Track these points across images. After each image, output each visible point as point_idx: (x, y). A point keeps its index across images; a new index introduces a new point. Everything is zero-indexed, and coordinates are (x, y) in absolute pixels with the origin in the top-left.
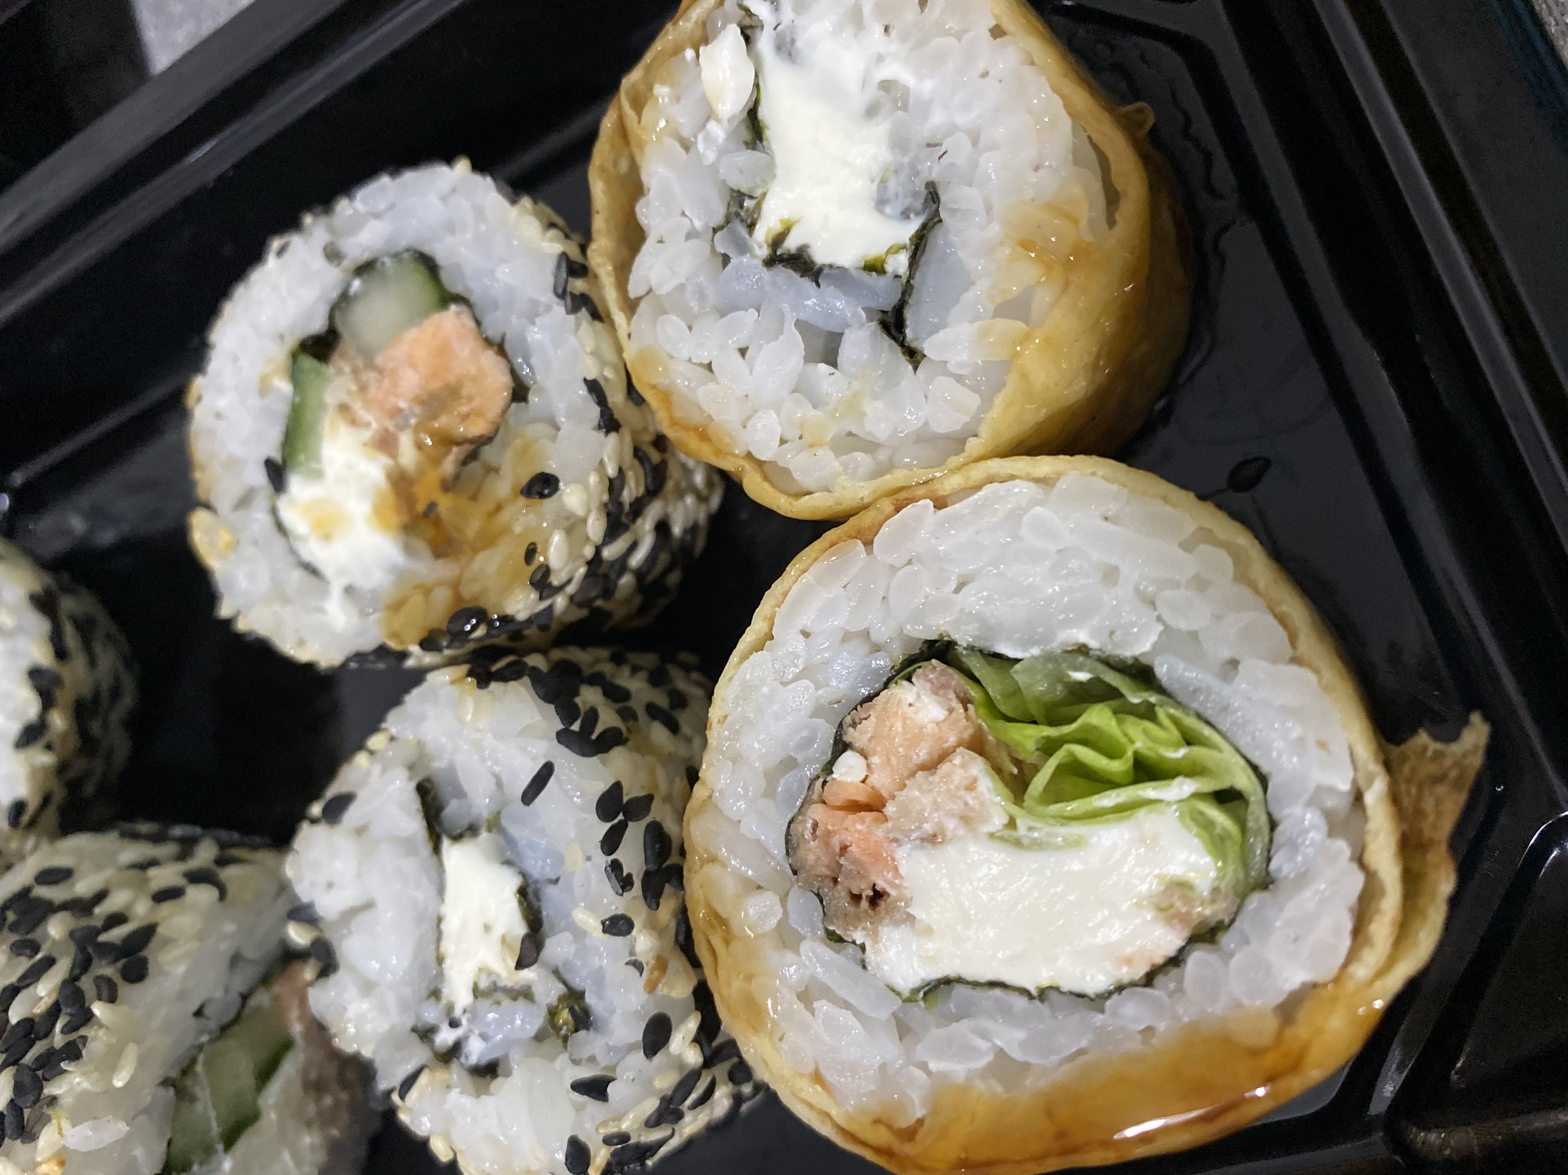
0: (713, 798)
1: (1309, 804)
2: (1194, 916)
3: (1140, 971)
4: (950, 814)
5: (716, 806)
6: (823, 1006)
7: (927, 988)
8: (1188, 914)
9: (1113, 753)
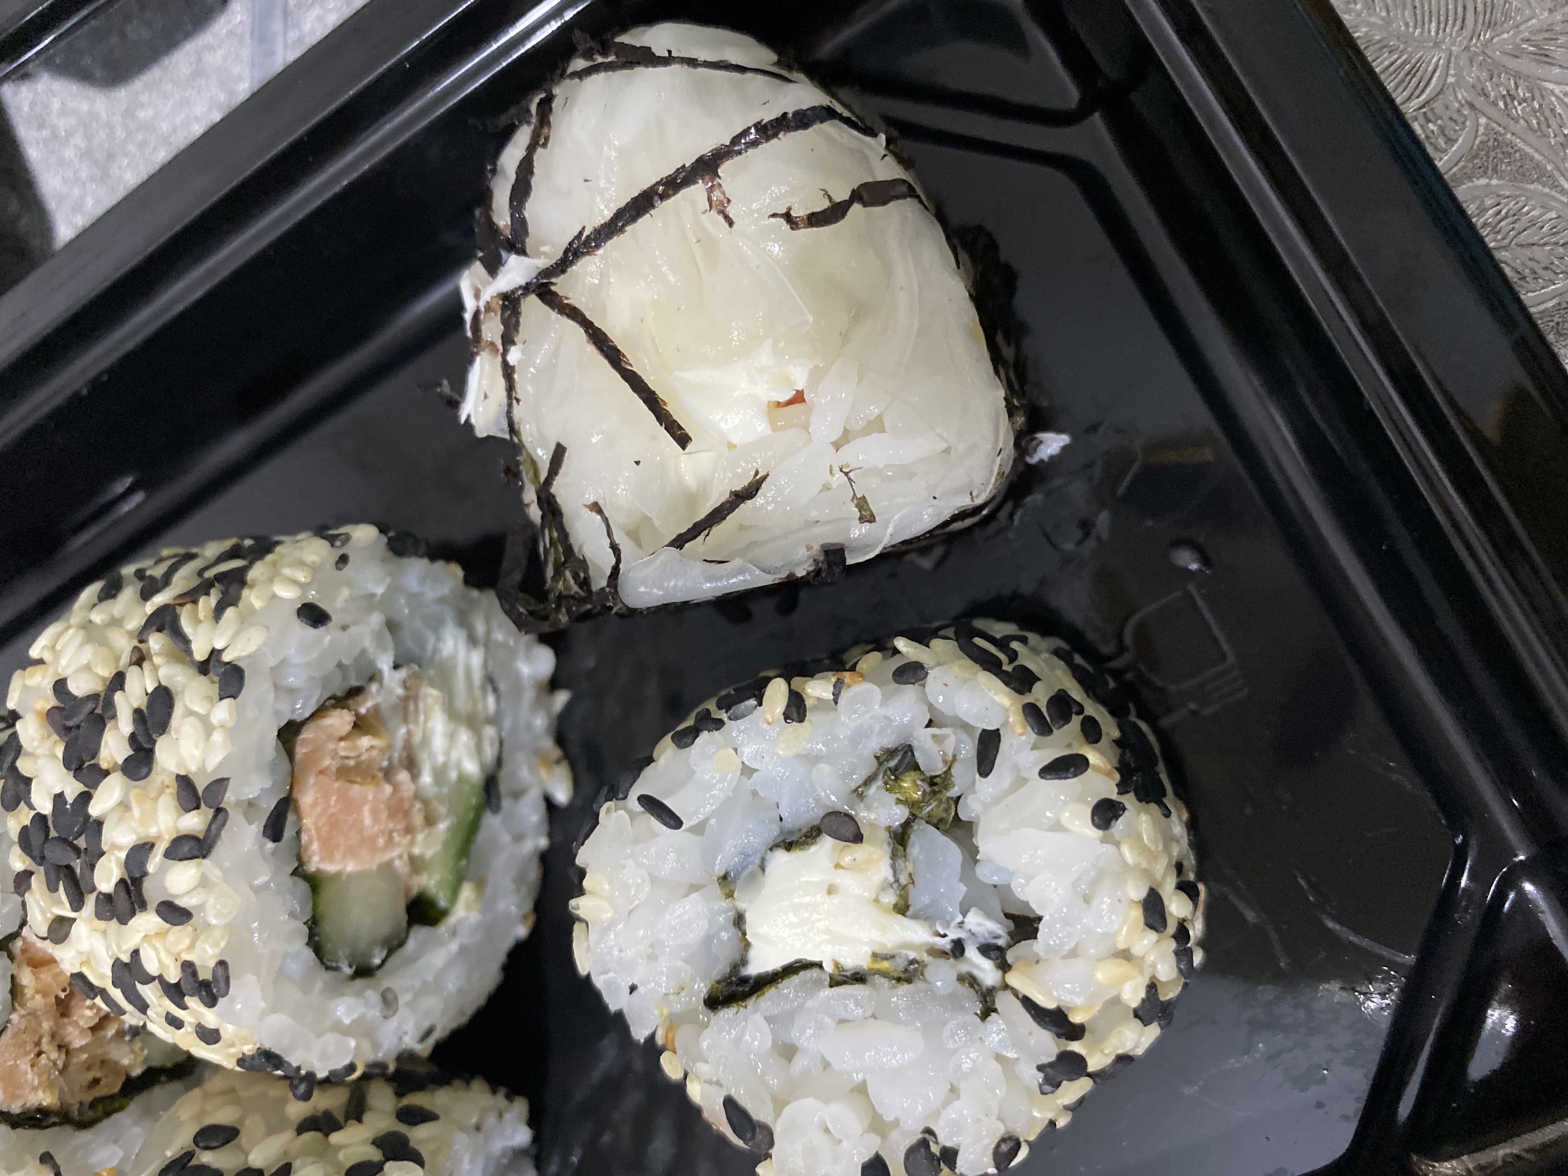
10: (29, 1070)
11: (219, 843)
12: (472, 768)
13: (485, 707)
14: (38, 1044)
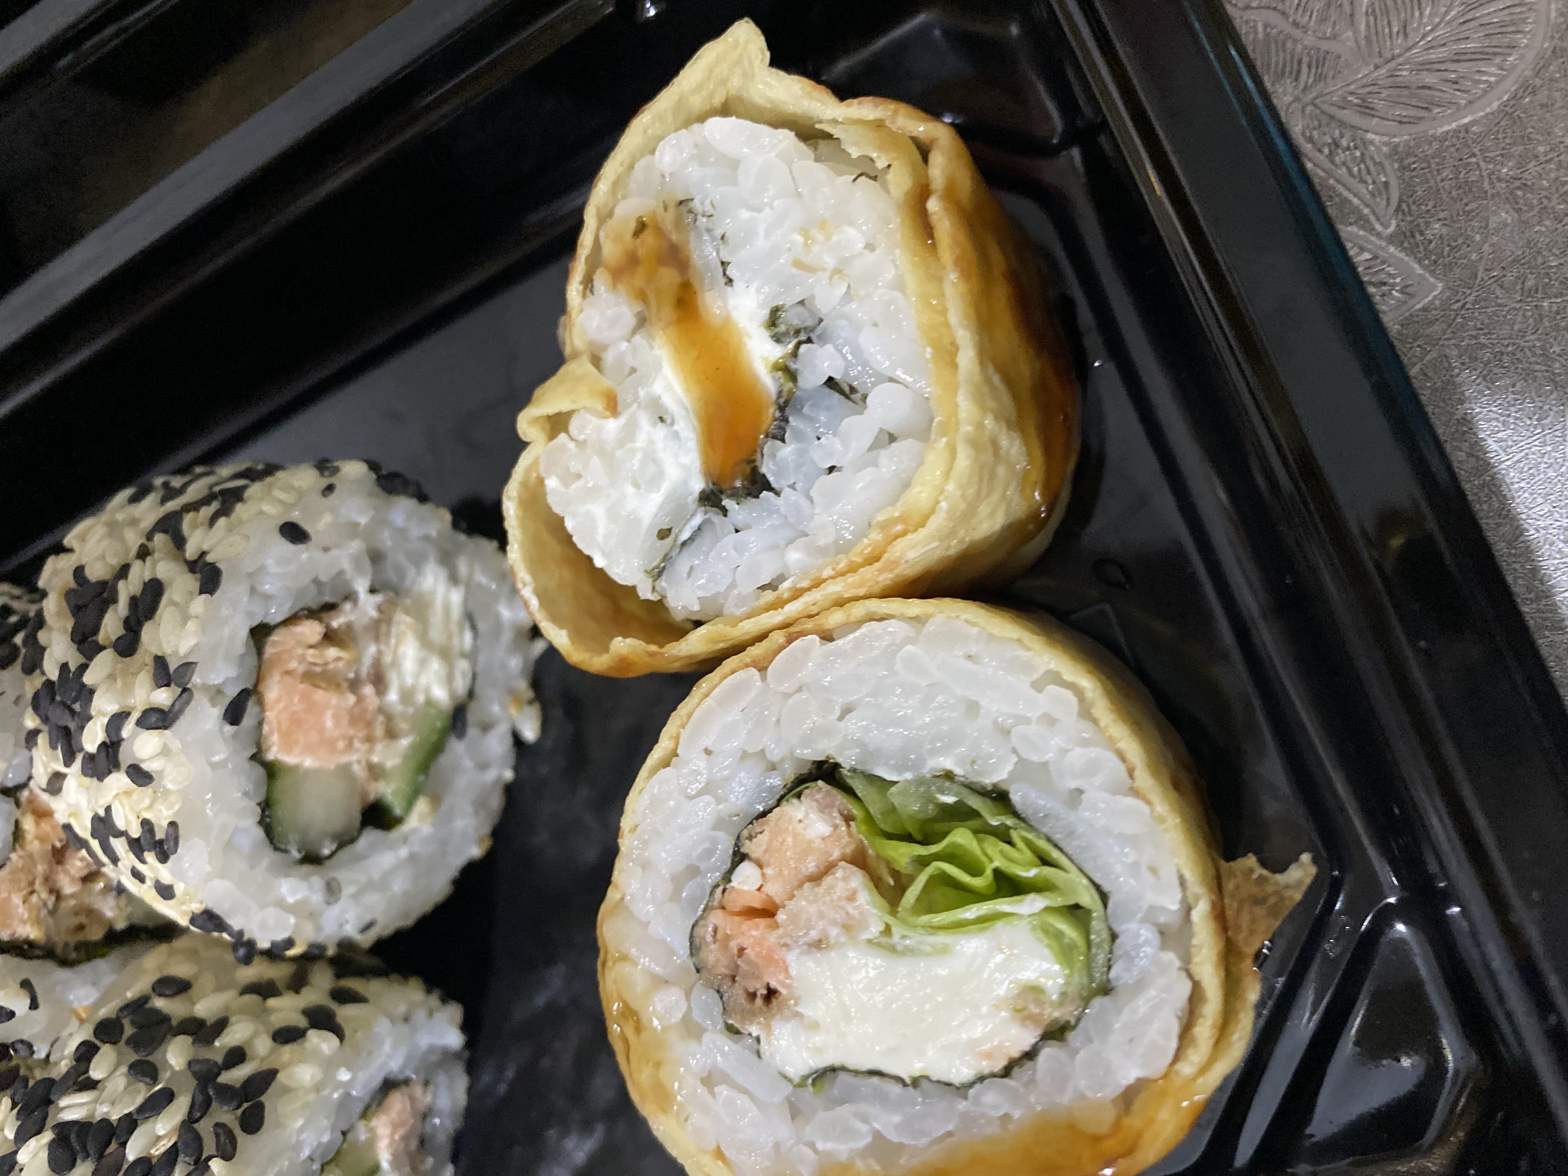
0: (625, 900)
1: (1143, 921)
2: (1046, 1017)
3: (999, 1065)
4: (834, 923)
5: (627, 908)
6: (723, 1091)
7: (814, 1076)
8: (1041, 1015)
9: (975, 871)
10: (21, 904)
11: (182, 718)
12: (441, 694)
13: (462, 642)
14: (32, 883)
